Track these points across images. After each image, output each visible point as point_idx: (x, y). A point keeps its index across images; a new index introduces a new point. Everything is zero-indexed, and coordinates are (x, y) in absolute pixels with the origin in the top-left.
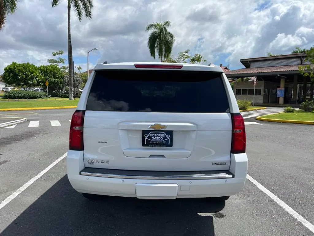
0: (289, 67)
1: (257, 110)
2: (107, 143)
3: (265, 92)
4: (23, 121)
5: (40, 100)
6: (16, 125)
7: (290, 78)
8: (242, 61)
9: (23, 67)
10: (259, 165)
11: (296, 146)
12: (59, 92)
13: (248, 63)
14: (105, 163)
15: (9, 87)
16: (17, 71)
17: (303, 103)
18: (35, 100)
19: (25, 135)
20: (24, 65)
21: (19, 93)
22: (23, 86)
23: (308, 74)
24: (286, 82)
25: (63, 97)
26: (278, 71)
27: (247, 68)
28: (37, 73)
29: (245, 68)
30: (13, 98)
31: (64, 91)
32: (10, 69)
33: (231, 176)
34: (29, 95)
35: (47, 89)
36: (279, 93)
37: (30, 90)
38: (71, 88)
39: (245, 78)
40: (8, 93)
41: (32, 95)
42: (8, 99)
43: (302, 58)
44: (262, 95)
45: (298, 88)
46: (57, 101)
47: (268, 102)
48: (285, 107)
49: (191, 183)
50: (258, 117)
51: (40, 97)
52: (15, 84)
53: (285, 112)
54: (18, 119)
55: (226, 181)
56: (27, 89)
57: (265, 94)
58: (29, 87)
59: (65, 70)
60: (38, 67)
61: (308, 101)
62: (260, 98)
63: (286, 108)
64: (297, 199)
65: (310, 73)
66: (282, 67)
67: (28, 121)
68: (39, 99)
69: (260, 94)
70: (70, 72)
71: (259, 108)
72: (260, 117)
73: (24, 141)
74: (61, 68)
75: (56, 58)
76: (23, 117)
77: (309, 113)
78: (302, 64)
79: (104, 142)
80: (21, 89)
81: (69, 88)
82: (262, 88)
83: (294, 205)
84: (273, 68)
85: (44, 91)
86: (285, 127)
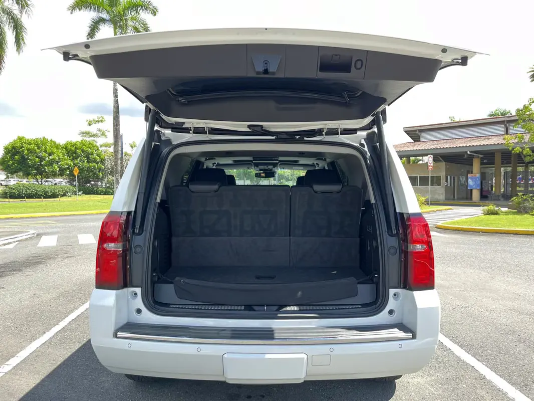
0: (485, 139)
1: (435, 212)
3: (447, 181)
4: (30, 236)
5: (64, 199)
6: (17, 243)
7: (488, 157)
8: (406, 130)
9: (36, 145)
10: (451, 308)
11: (511, 273)
12: (96, 185)
13: (417, 132)
15: (12, 178)
16: (26, 152)
17: (514, 198)
18: (55, 199)
19: (31, 260)
20: (37, 142)
21: (28, 189)
22: (34, 176)
23: (521, 150)
24: (482, 164)
25: (103, 194)
26: (468, 145)
27: (415, 141)
28: (59, 155)
29: (412, 141)
30: (16, 198)
31: (106, 184)
32: (13, 148)
33: (410, 335)
34: (44, 191)
35: (76, 181)
36: (470, 182)
37: (47, 183)
38: (117, 179)
39: (412, 158)
40: (9, 188)
41: (51, 192)
42: (8, 198)
43: (507, 123)
44: (442, 187)
45: (503, 174)
46: (92, 200)
47: (454, 199)
48: (484, 206)
49: (332, 350)
50: (438, 224)
51: (64, 195)
52: (21, 174)
53: (485, 215)
54: (22, 232)
55: (401, 346)
56: (41, 181)
57: (447, 185)
58: (45, 177)
59: (108, 149)
60: (61, 144)
61: (523, 195)
62: (439, 192)
63: (486, 208)
64: (529, 372)
65: (523, 148)
66: (475, 140)
67: (39, 236)
68: (62, 198)
69: (439, 185)
70: (116, 151)
71: (438, 209)
72: (442, 224)
73: (28, 271)
74: (101, 146)
75: (93, 129)
76: (31, 229)
77: (525, 215)
78: (507, 133)
80: (33, 181)
81: (114, 178)
82: (442, 174)
83: (523, 386)
84: (460, 141)
85: (71, 184)
86: (488, 239)
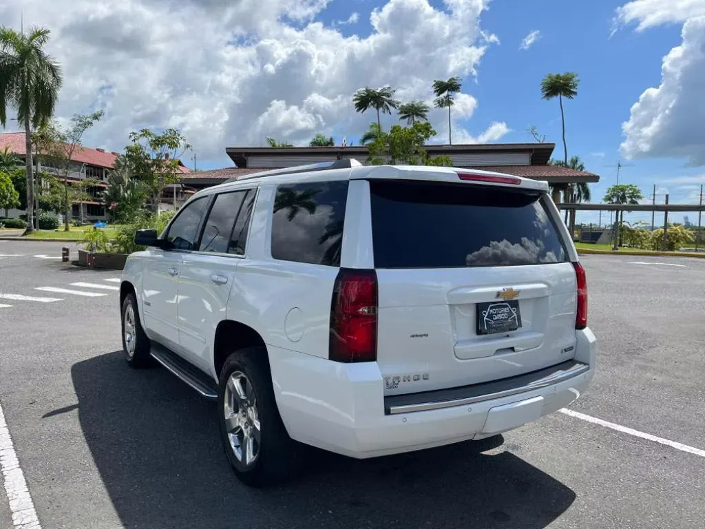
2: (427, 335)
8: (230, 151)
13: (243, 156)
14: (421, 379)
27: (239, 167)
29: (236, 167)
79: (421, 336)
